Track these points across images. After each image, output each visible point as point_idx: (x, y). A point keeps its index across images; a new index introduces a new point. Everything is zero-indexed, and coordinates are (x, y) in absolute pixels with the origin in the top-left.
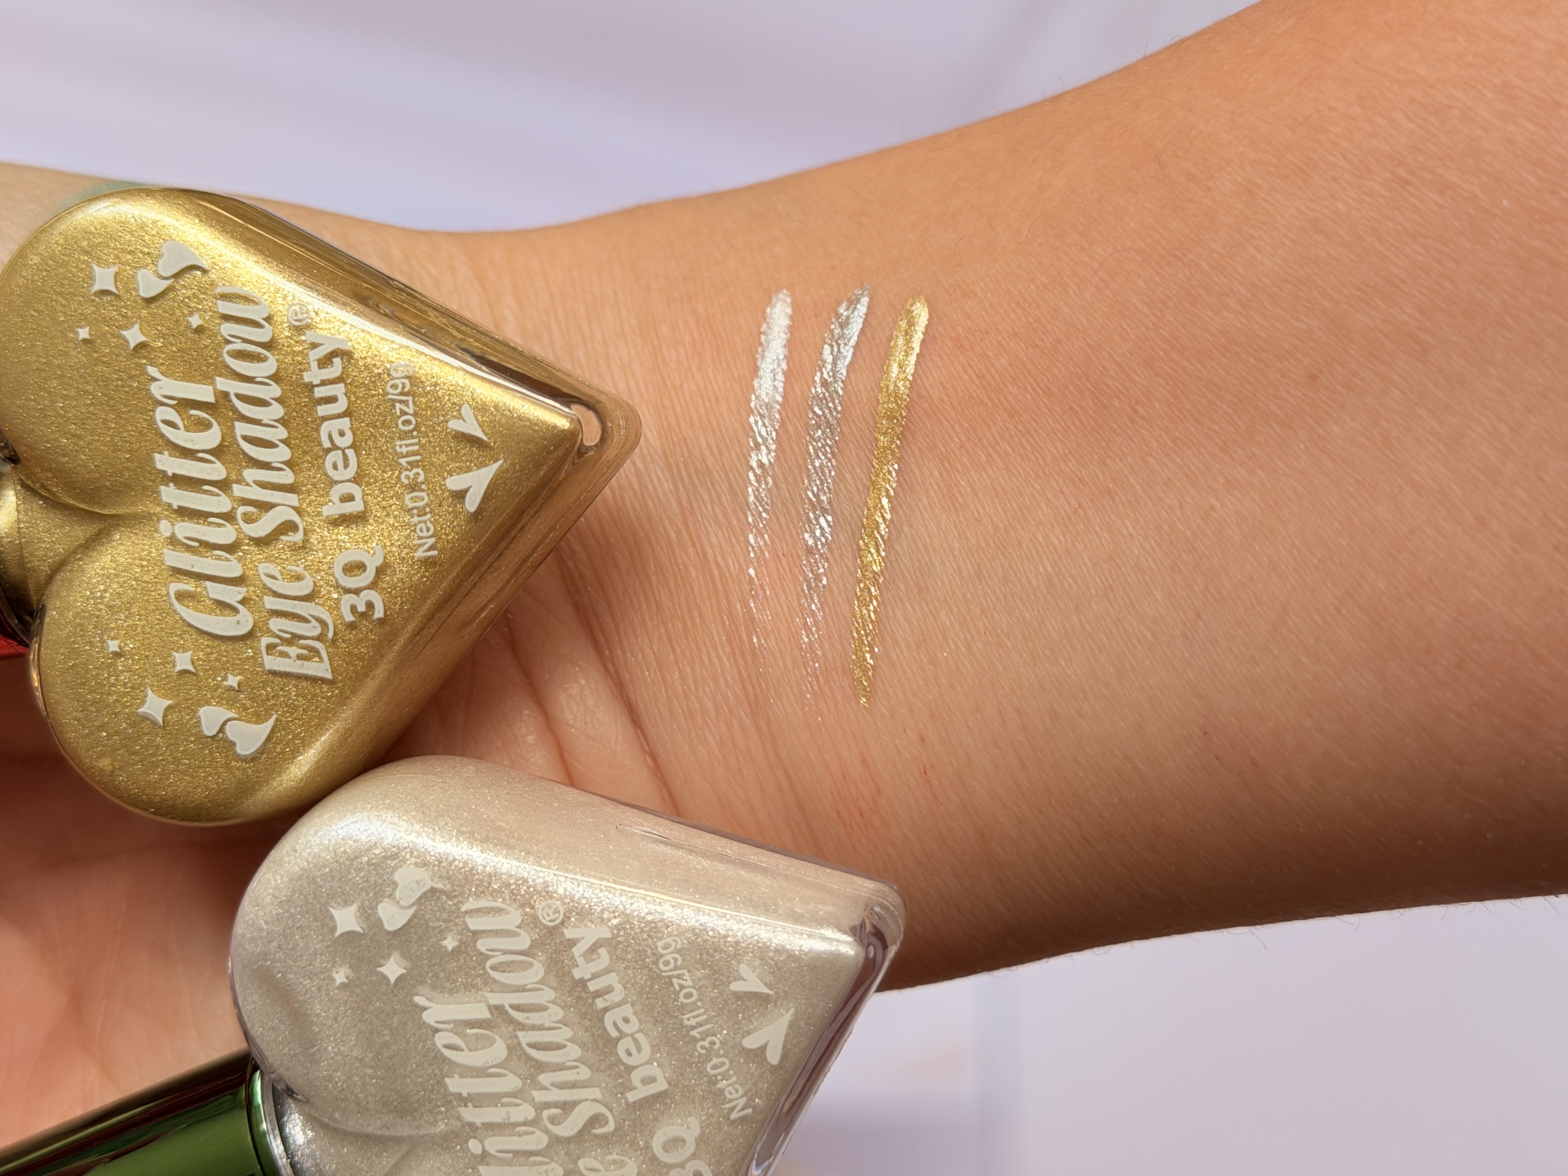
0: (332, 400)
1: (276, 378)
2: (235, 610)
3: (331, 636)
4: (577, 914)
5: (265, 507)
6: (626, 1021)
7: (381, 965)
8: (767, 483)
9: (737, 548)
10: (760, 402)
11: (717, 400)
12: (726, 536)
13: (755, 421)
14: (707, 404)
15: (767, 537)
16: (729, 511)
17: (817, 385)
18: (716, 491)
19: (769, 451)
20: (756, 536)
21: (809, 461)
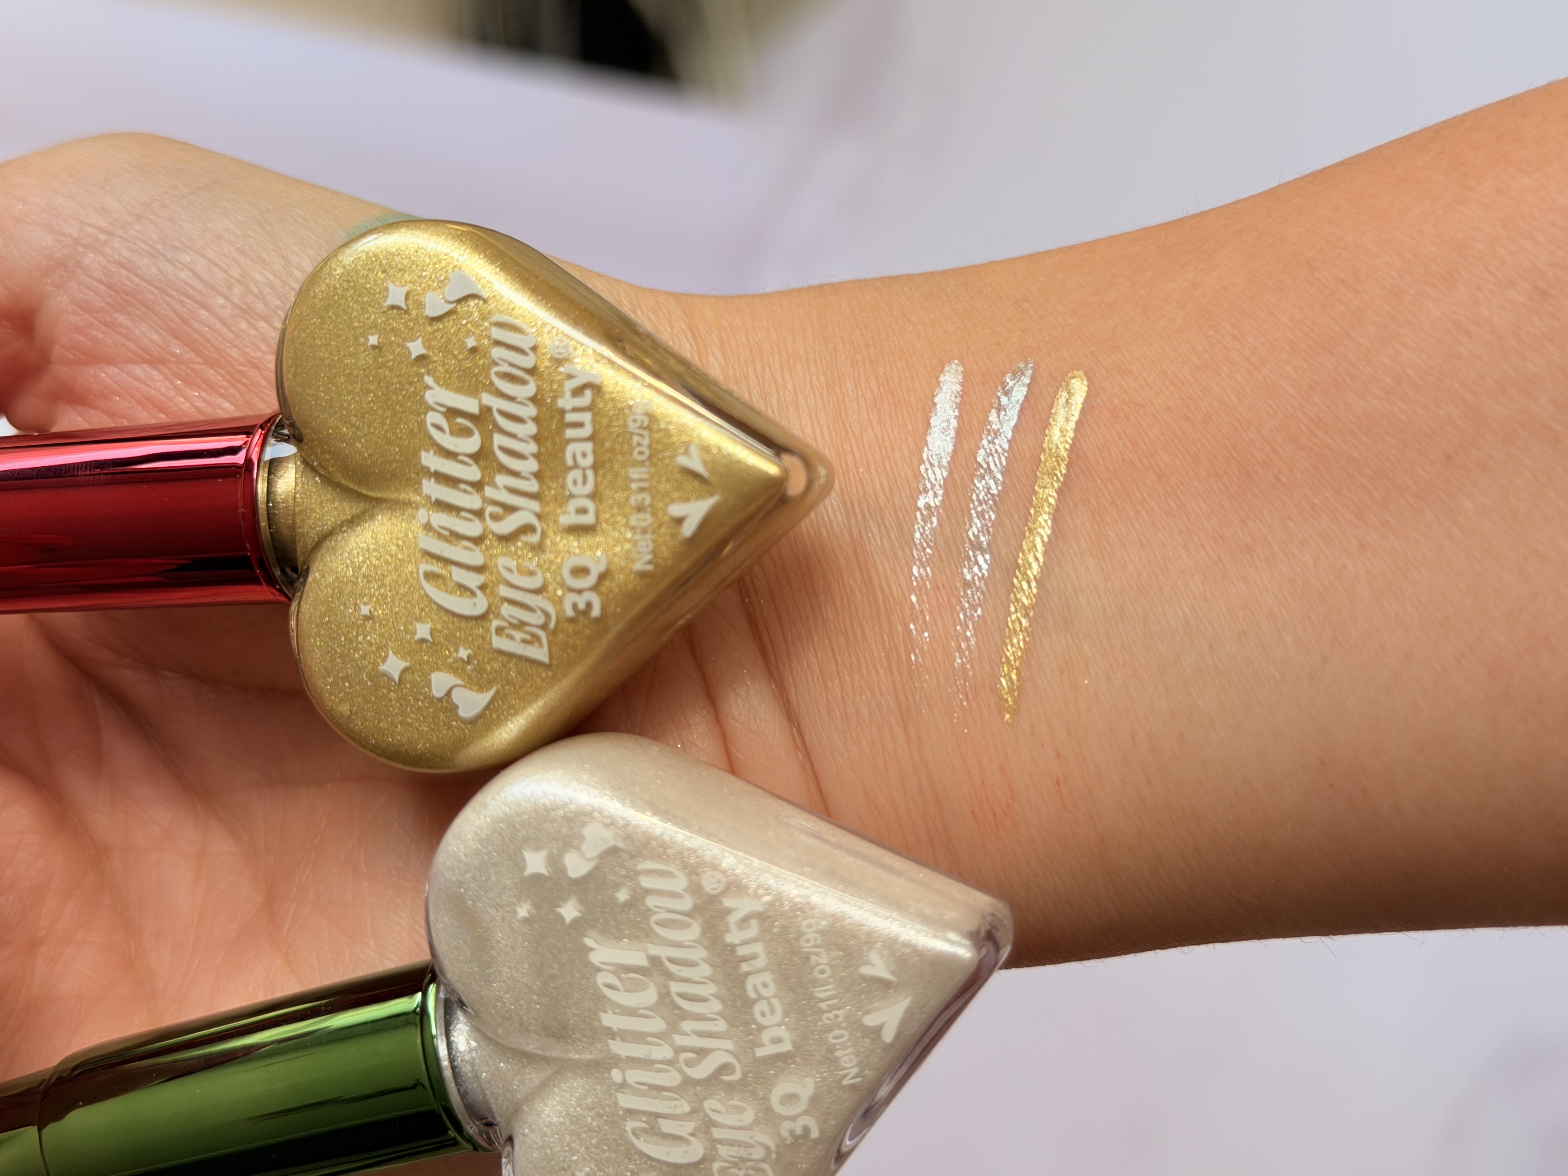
0: (580, 425)
1: (534, 400)
2: (473, 594)
3: (552, 625)
4: (735, 886)
5: (510, 509)
6: (765, 985)
7: (560, 907)
8: (932, 523)
9: (901, 577)
10: (930, 453)
11: (893, 449)
12: (892, 565)
13: (927, 469)
14: (884, 451)
15: (929, 570)
16: (897, 544)
17: (985, 442)
18: (885, 526)
19: (935, 495)
20: (919, 568)
21: (971, 506)
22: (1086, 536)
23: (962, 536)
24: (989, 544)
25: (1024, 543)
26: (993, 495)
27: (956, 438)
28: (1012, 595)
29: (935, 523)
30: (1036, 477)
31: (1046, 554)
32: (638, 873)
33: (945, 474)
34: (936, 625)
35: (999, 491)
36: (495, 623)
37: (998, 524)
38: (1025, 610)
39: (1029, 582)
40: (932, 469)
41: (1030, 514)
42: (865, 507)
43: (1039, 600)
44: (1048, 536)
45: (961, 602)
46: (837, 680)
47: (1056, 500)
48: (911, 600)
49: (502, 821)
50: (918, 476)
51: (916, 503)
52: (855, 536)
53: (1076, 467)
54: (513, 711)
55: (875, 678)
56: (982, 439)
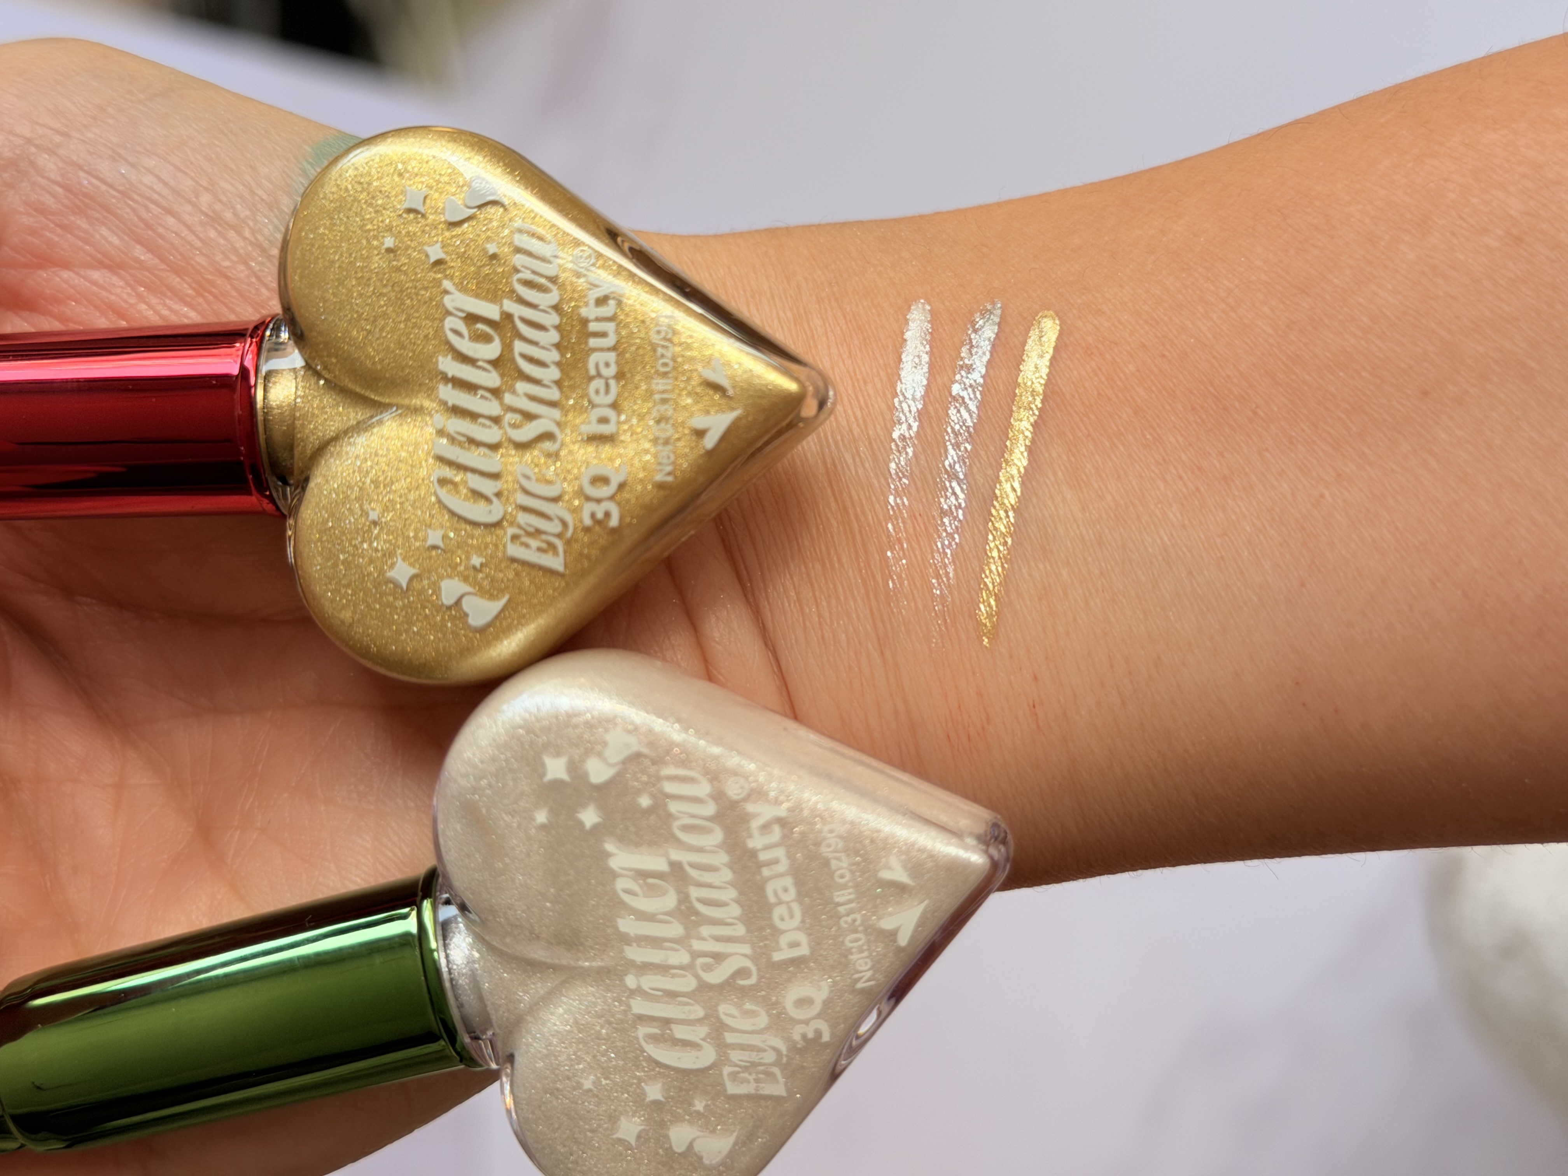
0: (603, 335)
1: (555, 308)
2: (489, 501)
3: (569, 533)
4: (757, 794)
5: (529, 417)
6: (786, 890)
7: (578, 813)
8: (907, 453)
9: (877, 506)
10: (904, 386)
11: (865, 382)
12: (867, 494)
13: (900, 402)
14: (856, 384)
15: (905, 500)
16: (872, 475)
17: (958, 377)
18: (860, 457)
19: (910, 427)
20: (895, 498)
21: (947, 438)
22: (1063, 468)
23: (939, 468)
24: (965, 475)
25: (1000, 473)
26: (968, 427)
27: (929, 372)
28: (990, 524)
29: (911, 454)
30: (1012, 411)
31: (1023, 484)
32: (659, 779)
33: (920, 407)
34: (914, 553)
35: (974, 424)
36: (510, 530)
37: (974, 455)
38: (1004, 539)
39: (1006, 512)
40: (907, 402)
41: (1006, 446)
42: (839, 438)
43: (1017, 529)
44: (1025, 467)
45: (938, 530)
46: (814, 606)
47: (1031, 433)
48: (888, 528)
49: (520, 727)
50: (892, 408)
51: (891, 434)
52: (829, 466)
53: (1051, 402)
54: (523, 620)
55: (852, 603)
56: (955, 375)
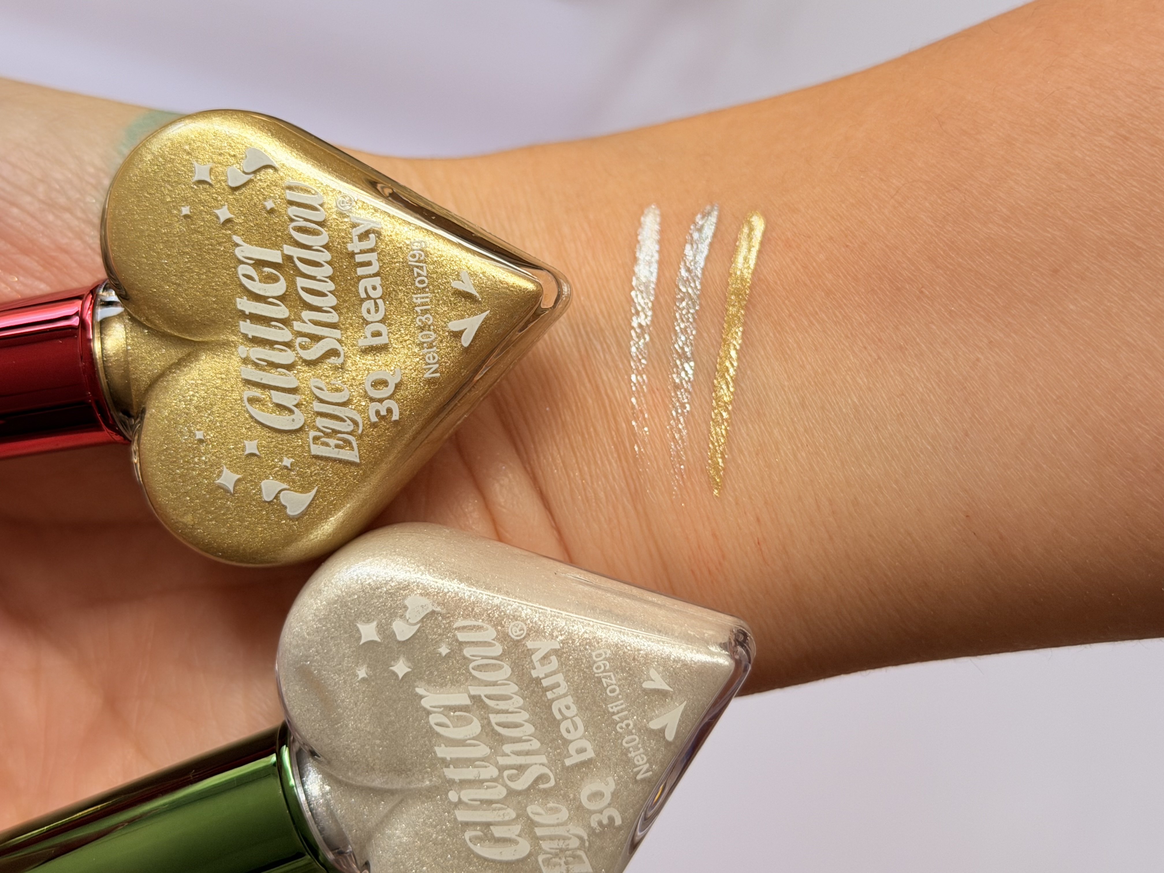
0: (369, 264)
1: (326, 247)
2: (291, 411)
3: (360, 431)
4: (535, 632)
5: (316, 338)
6: (568, 707)
7: (391, 665)
8: (644, 339)
9: (622, 384)
10: (639, 282)
11: (607, 281)
12: (615, 376)
13: (636, 295)
14: (600, 283)
15: (645, 377)
16: (617, 359)
17: (682, 271)
18: (607, 344)
19: (646, 316)
20: (637, 377)
21: (676, 324)
23: (670, 349)
24: (692, 354)
25: (721, 352)
26: (692, 314)
27: (658, 269)
28: (714, 394)
29: (648, 339)
30: (726, 297)
31: (739, 360)
32: (453, 630)
34: (654, 421)
35: (697, 311)
36: (312, 433)
37: (699, 337)
39: (727, 383)
40: (641, 295)
41: (723, 329)
42: (589, 329)
43: (736, 397)
44: (739, 345)
45: (673, 401)
47: (743, 316)
48: (632, 402)
49: (336, 603)
50: (630, 302)
51: (630, 323)
52: (582, 353)
53: (758, 288)
54: (332, 506)
55: (608, 466)
56: (679, 269)
